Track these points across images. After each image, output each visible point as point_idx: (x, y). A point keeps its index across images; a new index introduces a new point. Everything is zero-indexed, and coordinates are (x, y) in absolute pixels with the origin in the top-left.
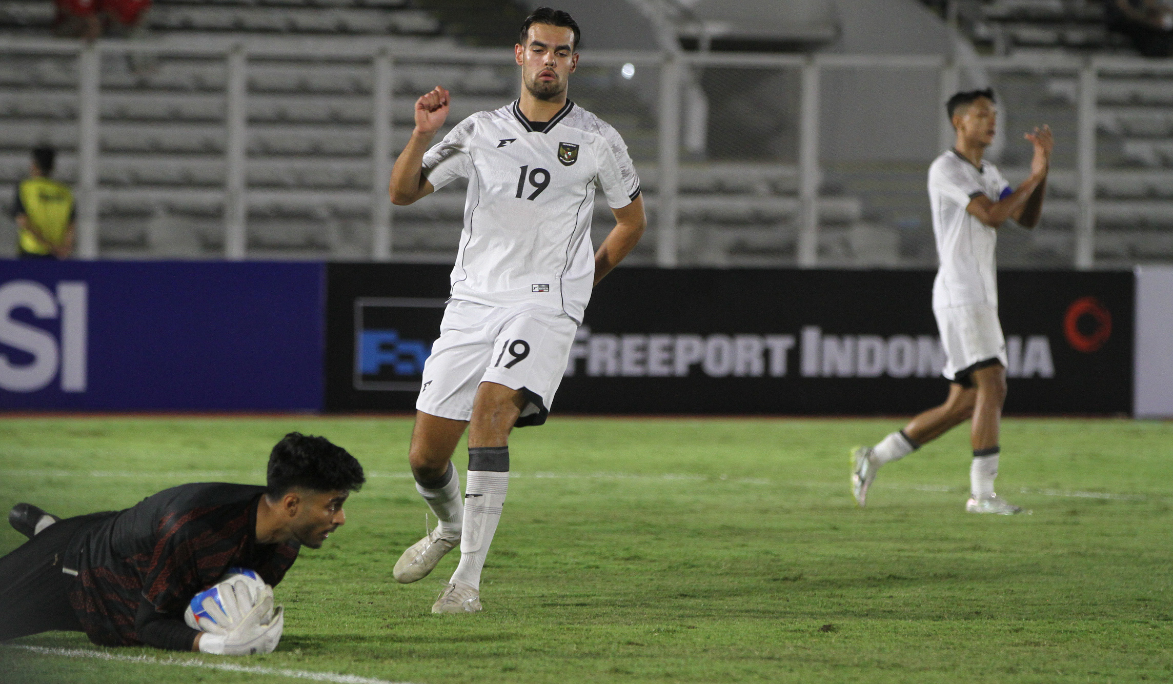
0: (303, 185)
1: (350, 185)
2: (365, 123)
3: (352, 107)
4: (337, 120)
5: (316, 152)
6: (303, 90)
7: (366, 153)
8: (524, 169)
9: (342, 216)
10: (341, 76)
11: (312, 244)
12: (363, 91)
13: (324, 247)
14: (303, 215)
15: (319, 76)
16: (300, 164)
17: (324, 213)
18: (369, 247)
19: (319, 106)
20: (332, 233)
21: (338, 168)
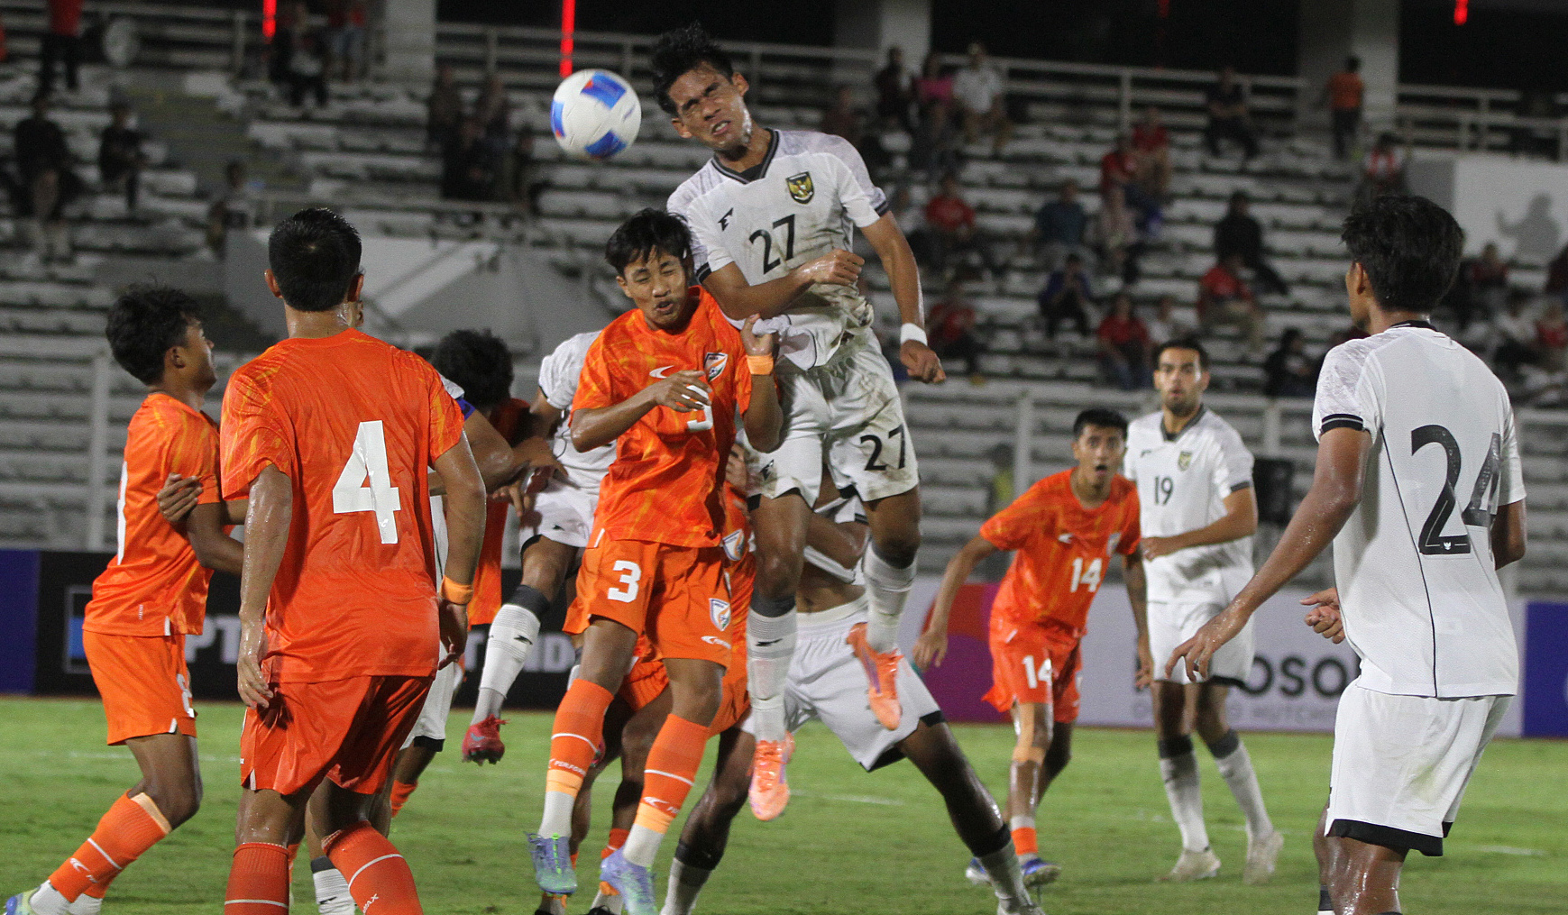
0: (23, 478)
1: (67, 478)
2: (83, 419)
3: (72, 404)
4: (56, 416)
5: (36, 446)
6: (25, 386)
7: (83, 449)
8: (1157, 479)
9: (58, 507)
10: (61, 374)
11: (29, 533)
12: (82, 389)
13: (40, 537)
14: (23, 506)
15: (40, 374)
16: (19, 457)
17: (41, 504)
18: (83, 538)
19: (41, 402)
20: (49, 523)
21: (57, 461)
